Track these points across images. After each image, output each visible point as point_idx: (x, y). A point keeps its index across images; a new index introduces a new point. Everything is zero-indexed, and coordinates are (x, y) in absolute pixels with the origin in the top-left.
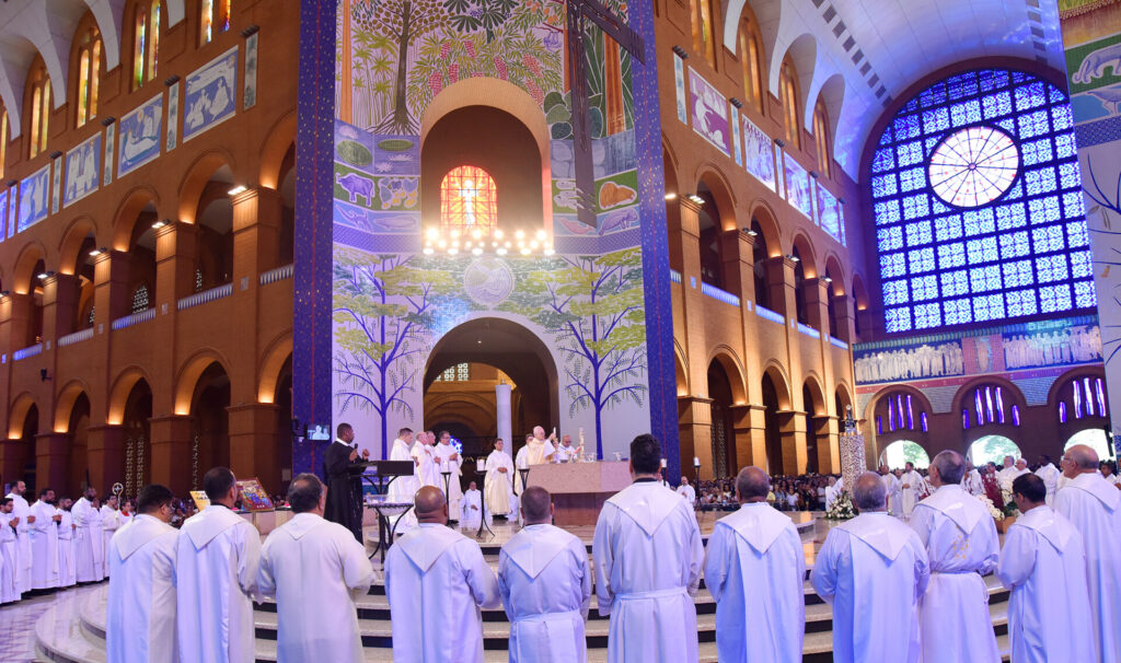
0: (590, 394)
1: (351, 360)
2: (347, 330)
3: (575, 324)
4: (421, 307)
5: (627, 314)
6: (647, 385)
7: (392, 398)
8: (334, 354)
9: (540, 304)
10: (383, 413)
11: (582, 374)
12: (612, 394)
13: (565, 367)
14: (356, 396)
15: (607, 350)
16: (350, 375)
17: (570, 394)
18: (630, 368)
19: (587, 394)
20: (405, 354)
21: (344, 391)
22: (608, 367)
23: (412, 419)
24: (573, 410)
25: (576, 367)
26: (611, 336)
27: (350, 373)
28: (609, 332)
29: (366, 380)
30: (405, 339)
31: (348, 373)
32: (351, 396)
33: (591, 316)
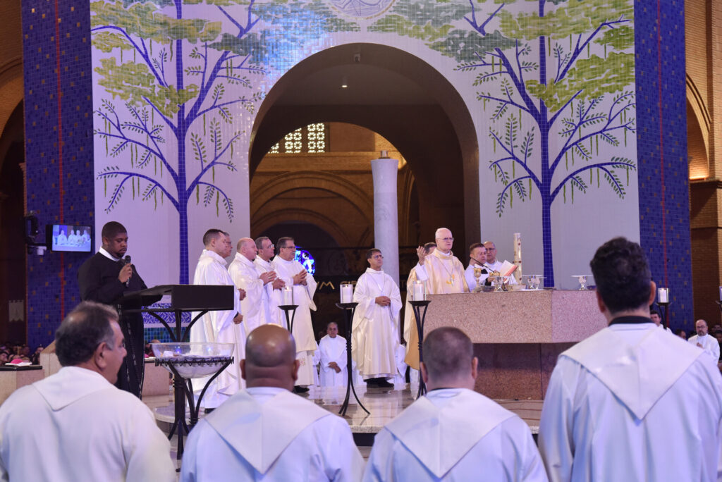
0: (532, 176)
1: (125, 116)
2: (119, 64)
3: (510, 53)
4: (244, 26)
5: (601, 35)
6: (635, 161)
7: (196, 182)
8: (97, 104)
9: (448, 19)
10: (181, 207)
11: (519, 141)
12: (571, 176)
13: (490, 128)
14: (136, 178)
15: (563, 99)
16: (125, 141)
17: (498, 175)
18: (604, 130)
19: (528, 175)
20: (219, 106)
21: (115, 168)
22: (565, 128)
23: (231, 216)
24: (503, 202)
25: (510, 130)
26: (571, 74)
27: (124, 138)
28: (568, 66)
29: (151, 150)
30: (217, 82)
31: (120, 137)
32: (127, 178)
33: (538, 39)
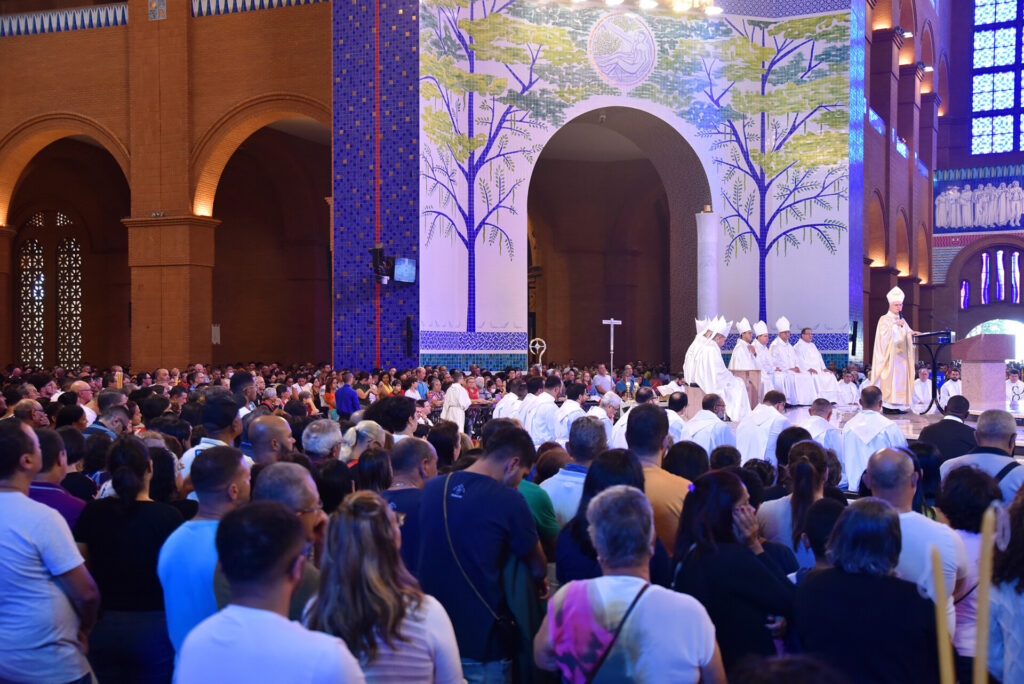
0: (752, 231)
1: (438, 162)
2: (433, 111)
3: (738, 125)
4: (526, 84)
5: (817, 115)
6: (846, 223)
7: (483, 223)
9: (691, 91)
10: (470, 245)
11: (743, 202)
12: (784, 233)
13: (721, 188)
14: (442, 216)
15: (779, 167)
16: (436, 182)
17: (727, 230)
18: (818, 196)
19: (750, 231)
20: (504, 155)
21: (431, 207)
22: (780, 192)
23: (511, 255)
24: (730, 253)
25: (736, 191)
26: (787, 148)
27: (436, 180)
28: (785, 140)
29: (450, 192)
30: (502, 132)
31: (434, 179)
32: (437, 216)
33: (760, 115)
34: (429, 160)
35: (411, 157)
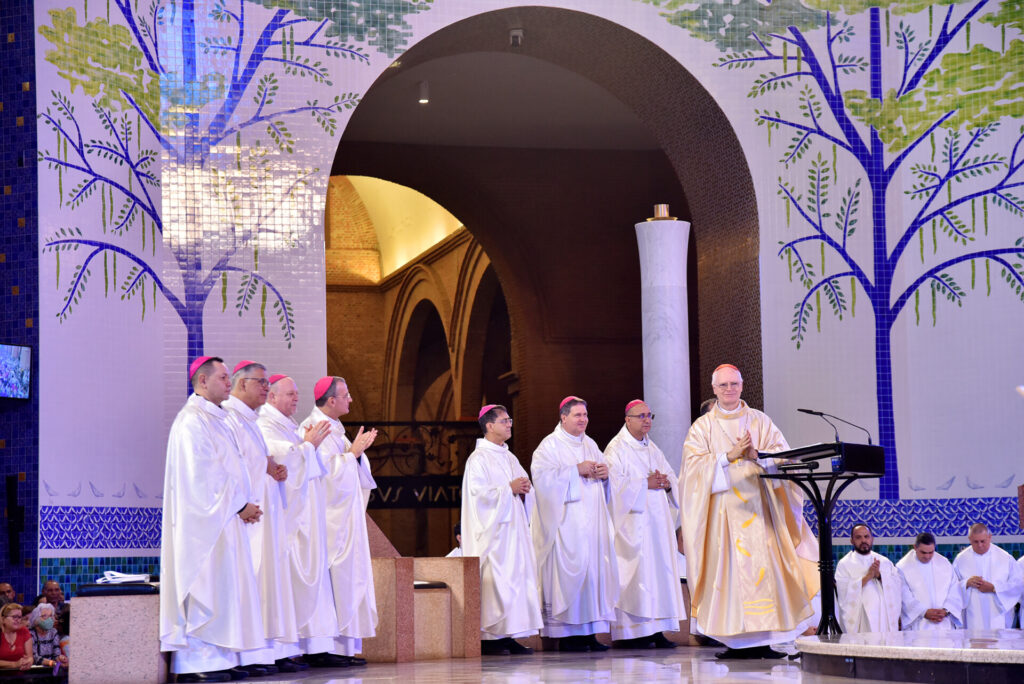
0: (857, 272)
1: (94, 130)
2: (80, 22)
3: (815, 38)
5: (992, 8)
7: (222, 266)
8: (43, 102)
10: (192, 316)
11: (833, 206)
12: (931, 273)
13: (780, 179)
14: (110, 252)
15: (915, 127)
16: (92, 178)
17: (794, 269)
18: (1001, 186)
19: (850, 270)
20: (268, 118)
21: (75, 232)
22: (918, 182)
23: (289, 336)
24: (804, 320)
25: (815, 183)
26: (932, 81)
27: (90, 172)
28: (925, 66)
29: (137, 200)
30: (264, 69)
31: (84, 170)
32: (96, 252)
33: (867, 13)
34: (68, 126)
35: (20, 121)
